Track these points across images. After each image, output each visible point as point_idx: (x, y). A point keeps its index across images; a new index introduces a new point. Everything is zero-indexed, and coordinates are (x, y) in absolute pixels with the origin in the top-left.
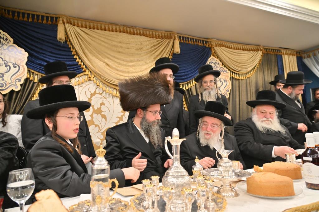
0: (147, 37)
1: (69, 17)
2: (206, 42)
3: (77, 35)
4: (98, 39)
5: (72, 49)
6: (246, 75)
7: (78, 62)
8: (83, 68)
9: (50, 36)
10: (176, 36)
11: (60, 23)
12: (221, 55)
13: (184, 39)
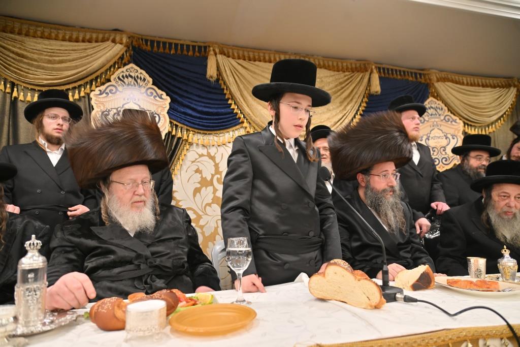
0: (330, 70)
1: (221, 45)
2: (420, 74)
3: (234, 72)
4: (261, 76)
5: (225, 91)
6: (487, 129)
7: (234, 109)
8: (240, 118)
9: (196, 73)
10: (374, 67)
11: (211, 54)
12: (446, 95)
13: (386, 72)
